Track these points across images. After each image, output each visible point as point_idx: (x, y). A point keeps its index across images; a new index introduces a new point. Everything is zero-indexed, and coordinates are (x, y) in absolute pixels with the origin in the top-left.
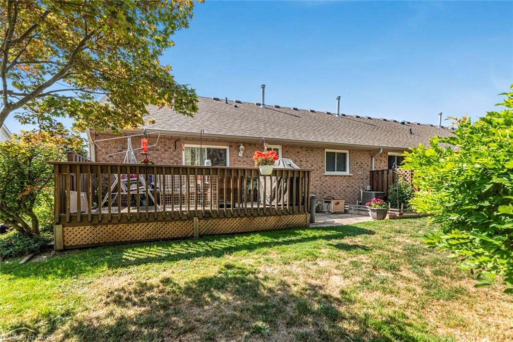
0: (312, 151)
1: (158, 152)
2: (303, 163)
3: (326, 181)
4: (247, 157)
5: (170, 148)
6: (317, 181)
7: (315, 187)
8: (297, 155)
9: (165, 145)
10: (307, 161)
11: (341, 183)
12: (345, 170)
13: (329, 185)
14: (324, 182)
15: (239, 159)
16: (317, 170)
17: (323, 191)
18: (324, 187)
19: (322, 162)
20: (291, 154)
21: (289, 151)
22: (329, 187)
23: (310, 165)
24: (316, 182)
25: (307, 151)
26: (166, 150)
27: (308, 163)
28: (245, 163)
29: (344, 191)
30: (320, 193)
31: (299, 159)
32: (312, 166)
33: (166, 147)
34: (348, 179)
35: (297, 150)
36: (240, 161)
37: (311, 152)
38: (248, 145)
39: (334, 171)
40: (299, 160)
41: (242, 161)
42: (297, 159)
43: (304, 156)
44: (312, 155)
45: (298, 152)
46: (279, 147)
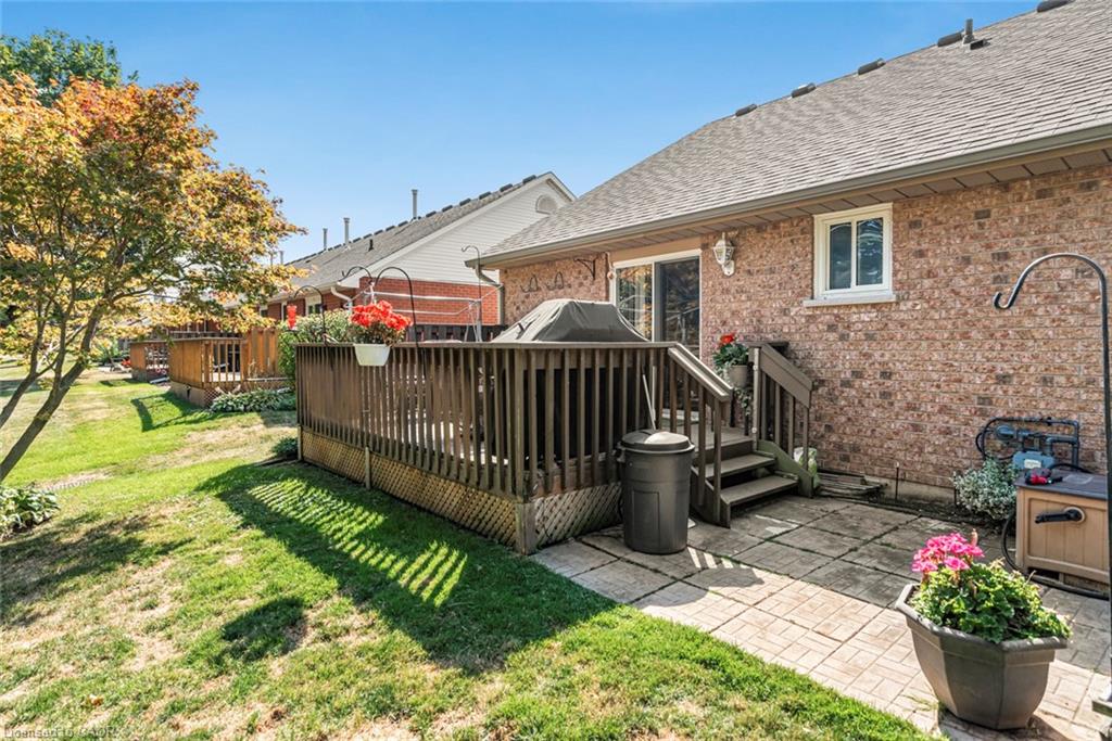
0: (1089, 186)
1: (569, 290)
4: (749, 272)
5: (586, 278)
8: (974, 228)
9: (580, 272)
15: (726, 284)
20: (937, 230)
21: (925, 220)
25: (1041, 194)
26: (581, 284)
28: (744, 297)
31: (988, 247)
35: (975, 205)
36: (727, 291)
37: (1078, 198)
38: (753, 230)
40: (986, 255)
41: (733, 291)
42: (974, 248)
43: (1025, 229)
44: (1090, 213)
45: (983, 214)
46: (884, 211)
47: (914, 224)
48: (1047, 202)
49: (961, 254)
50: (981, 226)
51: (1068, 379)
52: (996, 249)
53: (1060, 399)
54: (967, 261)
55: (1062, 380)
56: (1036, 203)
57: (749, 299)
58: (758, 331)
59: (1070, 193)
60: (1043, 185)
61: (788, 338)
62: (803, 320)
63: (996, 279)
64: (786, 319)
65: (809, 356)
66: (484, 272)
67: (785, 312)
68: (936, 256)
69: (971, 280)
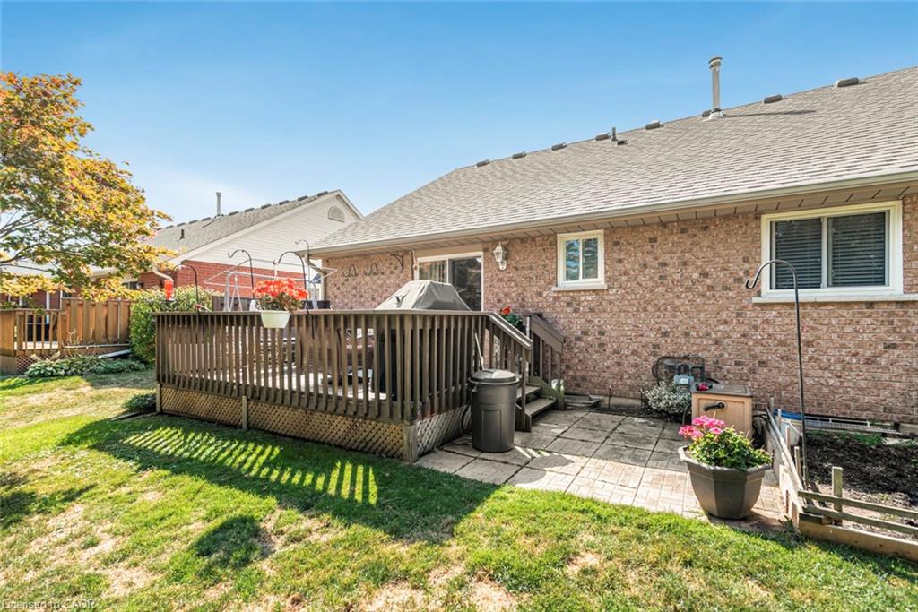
0: (705, 228)
1: (382, 276)
2: (669, 269)
3: (767, 321)
4: (516, 268)
5: (396, 268)
6: (726, 322)
7: (717, 342)
8: (649, 248)
9: (391, 264)
10: (685, 264)
11: (849, 329)
12: (880, 280)
13: (782, 337)
14: (756, 328)
15: (501, 275)
16: (726, 288)
17: (754, 357)
18: (757, 342)
19: (746, 260)
20: (629, 247)
21: (622, 241)
22: (783, 344)
23: (696, 275)
24: (721, 327)
25: (683, 231)
26: (392, 273)
27: (690, 269)
28: (513, 284)
29: (868, 362)
30: (738, 364)
31: (656, 259)
32: (706, 275)
33: (392, 267)
34: (892, 314)
35: (649, 234)
36: (500, 280)
37: (700, 234)
38: (519, 242)
39: (818, 286)
40: (655, 263)
41: (505, 280)
42: (649, 259)
43: (674, 250)
44: (706, 243)
45: (653, 240)
46: (598, 234)
47: (617, 243)
48: (685, 235)
49: (642, 262)
50: (652, 246)
51: (697, 332)
52: (660, 260)
53: (694, 344)
54: (645, 266)
55: (694, 334)
56: (680, 235)
57: (516, 285)
58: (523, 306)
59: (695, 231)
60: (683, 226)
61: (542, 311)
62: (552, 300)
63: (661, 277)
64: (541, 299)
65: (556, 322)
66: (311, 260)
67: (540, 294)
68: (628, 262)
69: (648, 277)
